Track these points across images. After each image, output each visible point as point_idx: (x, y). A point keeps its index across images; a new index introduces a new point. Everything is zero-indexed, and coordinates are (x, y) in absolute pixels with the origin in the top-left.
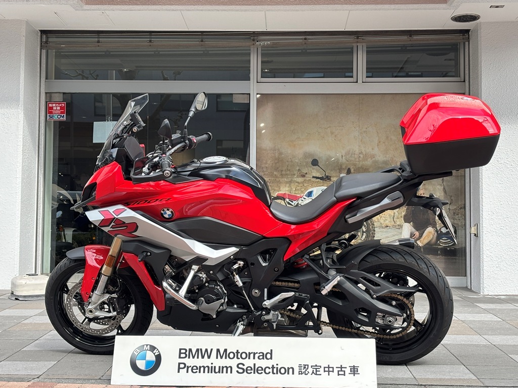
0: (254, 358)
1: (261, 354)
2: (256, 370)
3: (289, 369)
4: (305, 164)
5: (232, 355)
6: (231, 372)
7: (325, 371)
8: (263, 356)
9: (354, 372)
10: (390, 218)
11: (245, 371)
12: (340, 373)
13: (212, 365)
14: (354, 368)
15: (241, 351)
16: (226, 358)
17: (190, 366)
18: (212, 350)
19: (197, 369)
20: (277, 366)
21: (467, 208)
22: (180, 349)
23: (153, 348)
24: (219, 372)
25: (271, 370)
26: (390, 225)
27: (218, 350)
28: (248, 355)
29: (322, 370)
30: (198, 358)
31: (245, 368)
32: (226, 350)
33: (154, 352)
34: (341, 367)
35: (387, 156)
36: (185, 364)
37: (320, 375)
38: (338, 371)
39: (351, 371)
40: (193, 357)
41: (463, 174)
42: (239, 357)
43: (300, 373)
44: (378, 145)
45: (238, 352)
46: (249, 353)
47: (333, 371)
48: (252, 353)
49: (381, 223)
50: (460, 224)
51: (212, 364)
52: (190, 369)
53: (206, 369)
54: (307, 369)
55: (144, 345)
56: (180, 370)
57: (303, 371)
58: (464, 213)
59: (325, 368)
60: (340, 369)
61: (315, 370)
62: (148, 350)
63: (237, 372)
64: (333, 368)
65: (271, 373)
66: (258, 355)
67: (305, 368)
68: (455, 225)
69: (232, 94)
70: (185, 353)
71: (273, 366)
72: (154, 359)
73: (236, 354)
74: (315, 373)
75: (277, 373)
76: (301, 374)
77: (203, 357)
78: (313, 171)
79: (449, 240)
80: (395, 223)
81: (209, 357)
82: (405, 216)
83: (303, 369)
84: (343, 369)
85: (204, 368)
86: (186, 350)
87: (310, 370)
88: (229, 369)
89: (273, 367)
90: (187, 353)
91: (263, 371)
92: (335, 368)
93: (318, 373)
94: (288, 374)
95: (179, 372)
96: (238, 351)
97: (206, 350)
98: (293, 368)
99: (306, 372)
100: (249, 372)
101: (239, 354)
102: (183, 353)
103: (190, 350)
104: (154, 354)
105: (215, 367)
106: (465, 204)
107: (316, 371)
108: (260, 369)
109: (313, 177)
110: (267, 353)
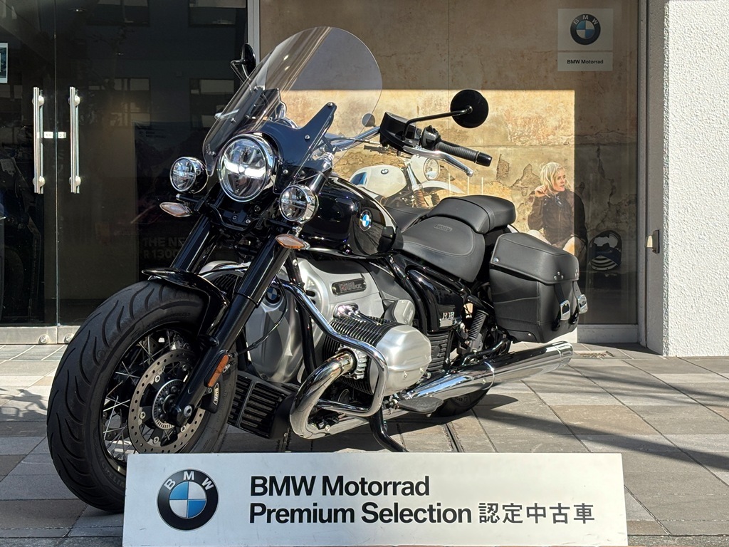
0: (395, 493)
2: (399, 515)
3: (460, 511)
4: (351, 123)
5: (352, 488)
6: (352, 520)
7: (529, 515)
9: (584, 516)
11: (380, 517)
12: (558, 518)
13: (315, 507)
14: (584, 509)
15: (369, 480)
16: (341, 493)
17: (274, 510)
18: (313, 478)
19: (287, 515)
20: (439, 507)
21: (641, 201)
22: (254, 479)
23: (200, 477)
24: (329, 520)
25: (427, 515)
27: (326, 479)
28: (383, 488)
29: (523, 513)
30: (288, 493)
31: (378, 511)
32: (340, 479)
33: (203, 484)
34: (560, 508)
35: (500, 108)
37: (521, 522)
38: (555, 515)
39: (578, 515)
40: (279, 493)
41: (635, 141)
42: (366, 490)
43: (483, 519)
44: (483, 88)
45: (363, 482)
46: (385, 483)
47: (544, 515)
48: (390, 483)
50: (627, 231)
51: (315, 504)
52: (274, 515)
53: (305, 514)
54: (496, 511)
55: (183, 471)
56: (256, 517)
58: (634, 211)
59: (528, 509)
60: (557, 511)
61: (510, 513)
62: (191, 480)
63: (364, 519)
64: (544, 509)
65: (428, 520)
66: (403, 487)
67: (491, 509)
68: (620, 233)
70: (263, 486)
71: (431, 506)
72: (203, 496)
73: (360, 486)
74: (511, 519)
76: (485, 521)
77: (297, 492)
79: (609, 260)
82: (531, 217)
83: (489, 513)
84: (563, 511)
85: (301, 512)
86: (264, 479)
87: (501, 513)
88: (348, 514)
89: (431, 510)
90: (267, 485)
91: (412, 518)
92: (548, 510)
93: (516, 519)
94: (460, 521)
95: (252, 521)
96: (363, 479)
97: (303, 479)
98: (469, 511)
99: (495, 518)
100: (386, 518)
101: (366, 487)
102: (259, 486)
103: (273, 479)
104: (204, 487)
105: (321, 511)
106: (637, 195)
107: (513, 515)
108: (406, 513)
109: (367, 148)
110: (419, 483)
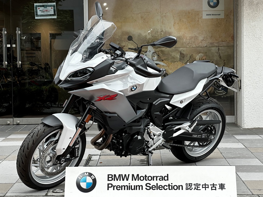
0: (157, 180)
2: (158, 187)
3: (179, 186)
5: (142, 178)
6: (142, 189)
7: (203, 187)
8: (162, 178)
9: (222, 187)
11: (151, 188)
13: (129, 185)
14: (222, 185)
15: (148, 176)
16: (138, 180)
17: (116, 186)
18: (129, 175)
19: (120, 187)
20: (172, 185)
22: (108, 175)
23: (90, 175)
24: (135, 190)
25: (168, 187)
27: (133, 175)
28: (153, 178)
29: (201, 186)
30: (120, 180)
31: (151, 186)
32: (138, 175)
33: (91, 177)
34: (213, 185)
36: (112, 185)
37: (200, 190)
38: (212, 187)
39: (220, 187)
40: (117, 180)
42: (147, 179)
43: (187, 189)
45: (146, 176)
46: (153, 176)
47: (208, 187)
48: (155, 176)
53: (126, 187)
54: (191, 186)
55: (84, 173)
56: (109, 188)
57: (189, 187)
59: (203, 185)
61: (196, 187)
62: (87, 176)
63: (146, 189)
65: (168, 189)
66: (159, 178)
67: (190, 185)
70: (111, 177)
72: (91, 181)
75: (172, 189)
77: (123, 180)
81: (127, 180)
84: (215, 186)
86: (112, 175)
87: (193, 187)
88: (141, 187)
89: (169, 185)
90: (113, 177)
91: (163, 188)
92: (209, 185)
93: (198, 189)
97: (125, 175)
98: (182, 186)
99: (191, 188)
100: (154, 188)
102: (110, 177)
103: (115, 175)
104: (92, 178)
105: (131, 186)
108: (161, 186)
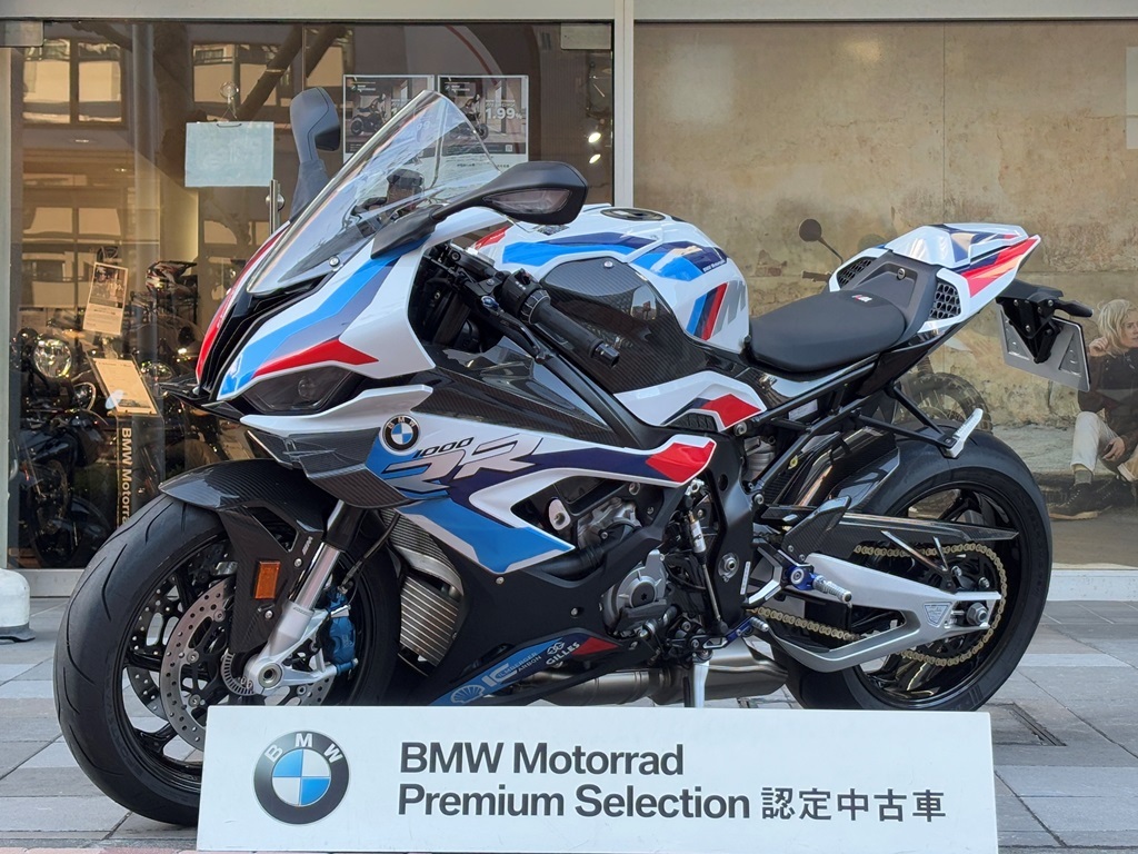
1: (650, 759)
2: (635, 805)
3: (732, 800)
4: (780, 235)
5: (561, 763)
6: (561, 812)
7: (841, 808)
8: (655, 762)
9: (929, 809)
10: (1038, 394)
11: (603, 807)
12: (887, 812)
13: (502, 792)
14: (928, 799)
15: (587, 750)
17: (437, 796)
18: (500, 746)
19: (458, 802)
20: (698, 794)
22: (406, 746)
23: (322, 742)
24: (524, 811)
25: (679, 806)
26: (1037, 419)
27: (520, 748)
28: (610, 762)
29: (832, 803)
30: (459, 769)
31: (601, 798)
32: (542, 748)
33: (326, 754)
34: (890, 796)
36: (420, 789)
37: (829, 818)
38: (882, 807)
39: (919, 808)
40: (446, 768)
42: (584, 766)
43: (768, 812)
44: (1001, 177)
45: (578, 753)
46: (613, 755)
47: (865, 808)
48: (622, 755)
49: (1011, 414)
51: (502, 787)
52: (436, 803)
53: (486, 802)
54: (789, 801)
55: (295, 734)
57: (776, 806)
59: (840, 797)
60: (886, 802)
61: (811, 804)
62: (306, 748)
63: (580, 810)
64: (865, 798)
66: (641, 761)
67: (781, 797)
69: (558, 23)
70: (420, 757)
71: (686, 792)
73: (573, 759)
74: (812, 813)
75: (699, 814)
77: (474, 768)
78: (804, 258)
80: (1051, 413)
83: (778, 803)
84: (895, 802)
85: (479, 799)
86: (423, 748)
87: (798, 804)
88: (554, 803)
89: (686, 797)
90: (427, 756)
91: (656, 809)
92: (871, 799)
93: (821, 813)
94: (732, 815)
95: (402, 811)
96: (578, 749)
97: (484, 748)
98: (745, 800)
99: (786, 811)
101: (584, 760)
102: (413, 757)
103: (436, 748)
104: (327, 758)
105: (511, 797)
107: (816, 808)
108: (646, 801)
109: (807, 275)
110: (666, 757)
